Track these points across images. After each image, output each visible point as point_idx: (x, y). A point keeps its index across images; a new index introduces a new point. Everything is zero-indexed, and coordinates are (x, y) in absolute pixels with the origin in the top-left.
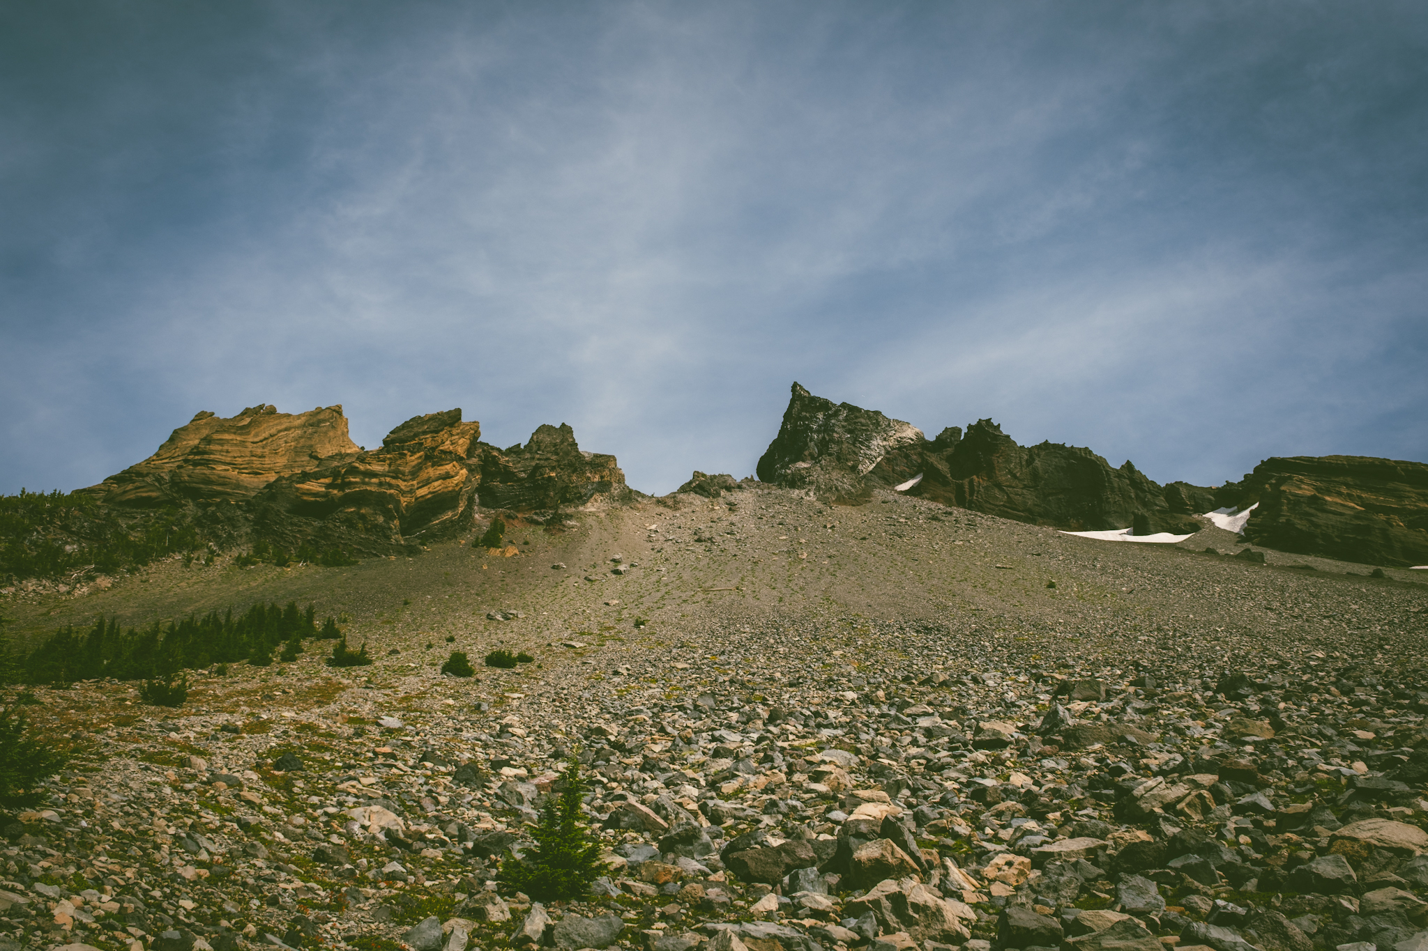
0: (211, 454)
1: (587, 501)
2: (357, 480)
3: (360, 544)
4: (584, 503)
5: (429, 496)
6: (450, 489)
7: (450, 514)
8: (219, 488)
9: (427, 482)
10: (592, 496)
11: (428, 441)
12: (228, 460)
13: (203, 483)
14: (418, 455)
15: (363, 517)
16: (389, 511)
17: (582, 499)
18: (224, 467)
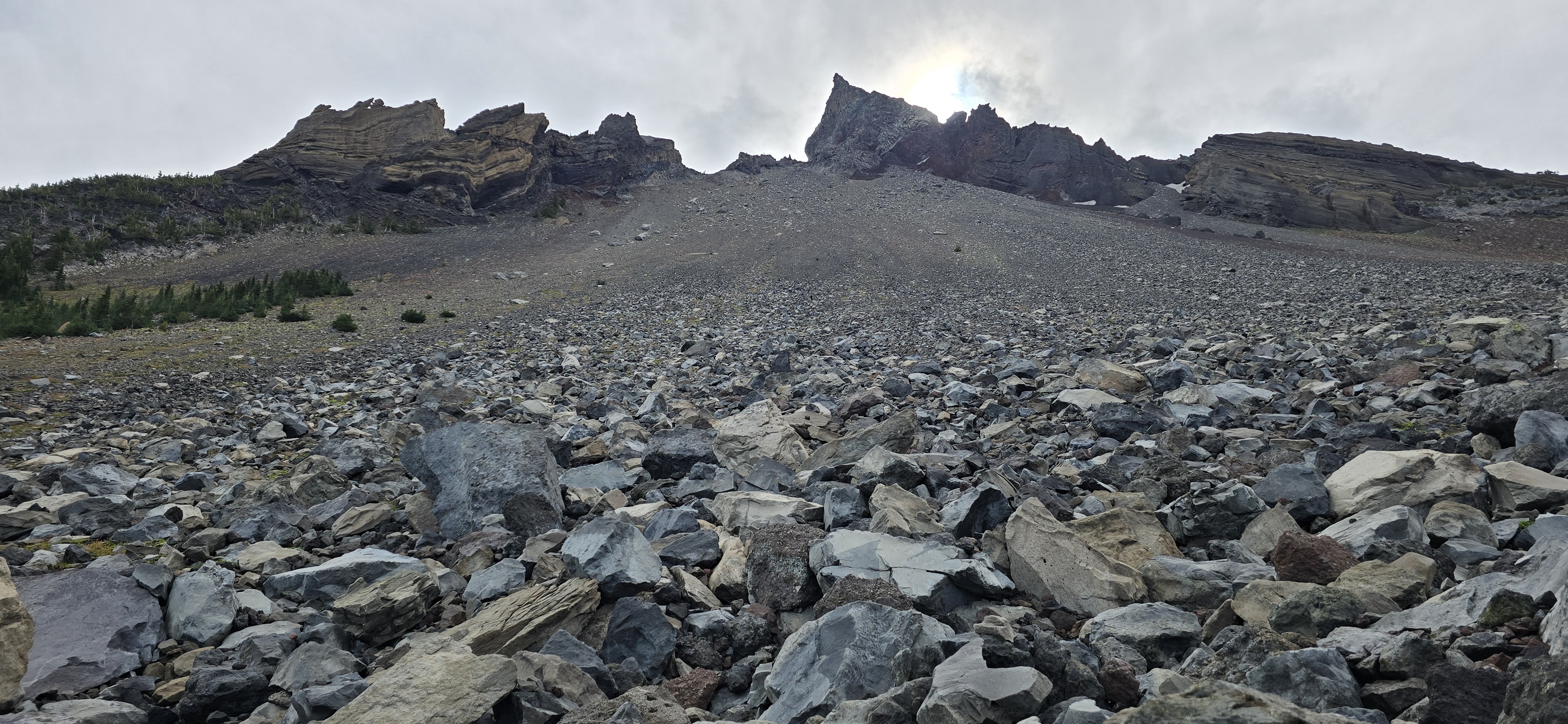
0: (320, 141)
1: (648, 177)
2: (433, 163)
3: (436, 215)
4: (644, 180)
5: (498, 176)
6: (517, 170)
7: (517, 190)
8: (328, 170)
9: (495, 165)
10: (651, 173)
11: (494, 131)
12: (335, 146)
13: (314, 166)
14: (485, 142)
15: (438, 194)
16: (461, 188)
17: (644, 176)
18: (331, 152)
